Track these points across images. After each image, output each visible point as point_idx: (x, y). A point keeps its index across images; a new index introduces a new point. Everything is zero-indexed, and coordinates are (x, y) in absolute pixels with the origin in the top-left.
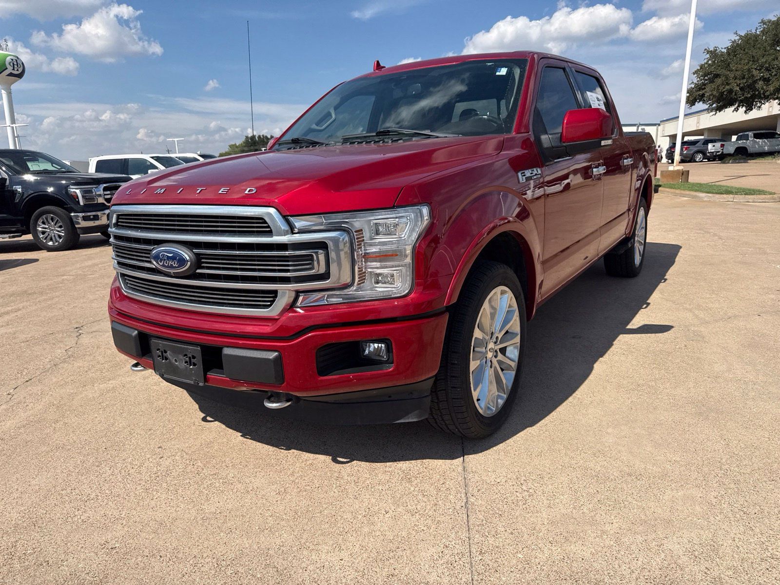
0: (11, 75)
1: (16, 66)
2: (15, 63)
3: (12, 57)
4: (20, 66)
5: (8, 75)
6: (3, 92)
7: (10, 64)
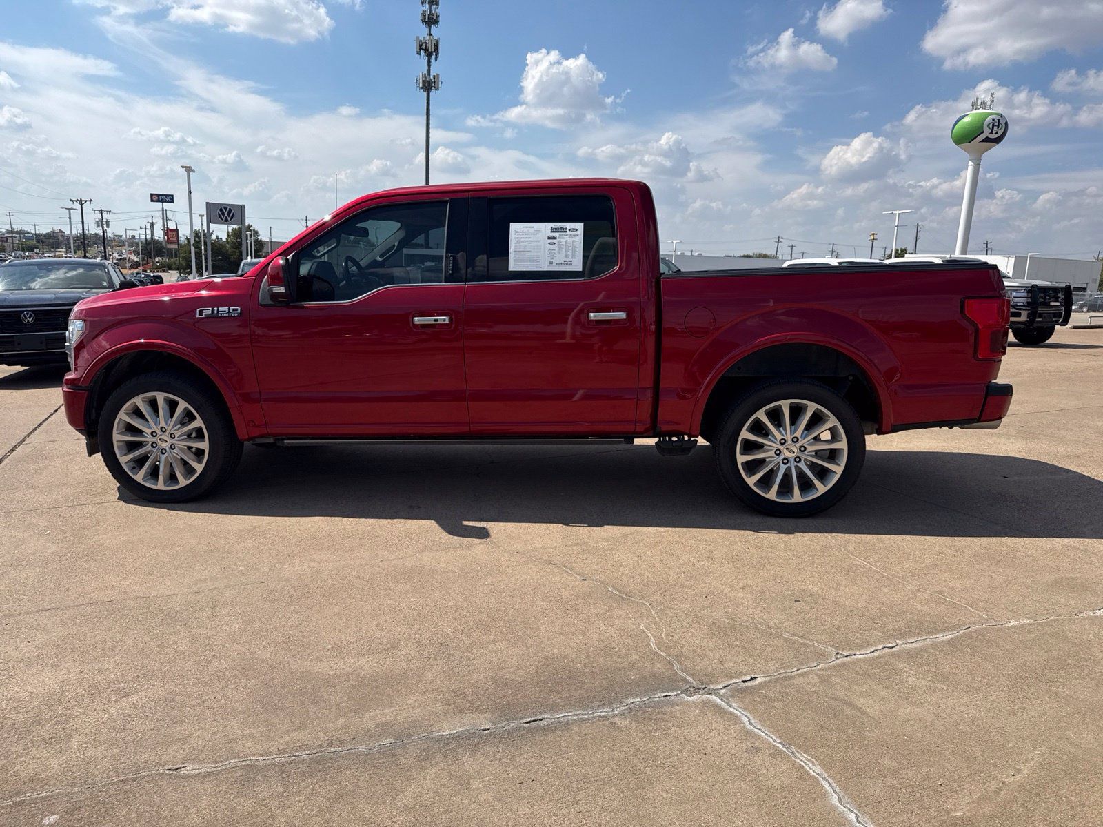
0: (987, 140)
1: (995, 128)
2: (996, 124)
3: (991, 117)
4: (1002, 127)
5: (983, 141)
6: (971, 163)
7: (988, 126)
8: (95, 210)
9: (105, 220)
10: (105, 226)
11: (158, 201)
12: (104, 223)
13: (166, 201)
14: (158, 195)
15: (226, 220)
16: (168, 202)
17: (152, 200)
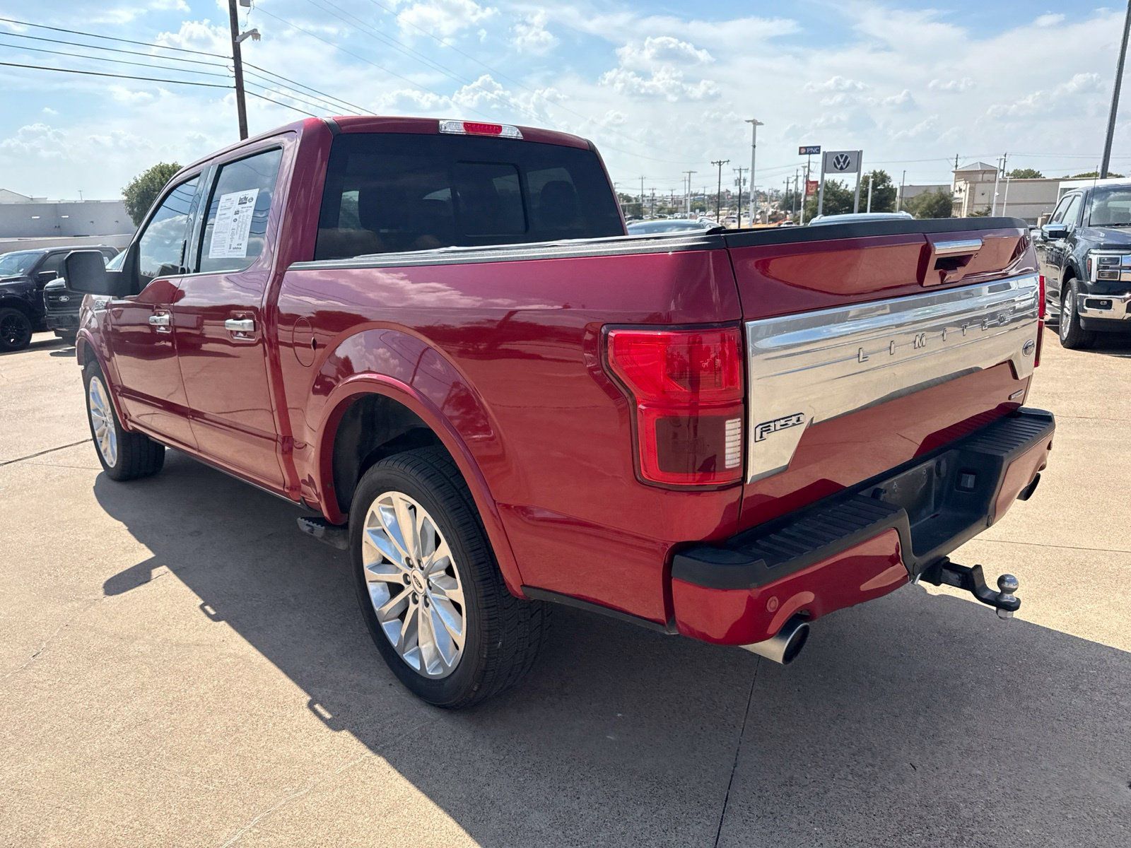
8: (735, 170)
9: (742, 178)
10: (742, 184)
11: (806, 153)
12: (742, 181)
13: (813, 153)
14: (806, 148)
15: (842, 168)
16: (815, 153)
17: (800, 154)
